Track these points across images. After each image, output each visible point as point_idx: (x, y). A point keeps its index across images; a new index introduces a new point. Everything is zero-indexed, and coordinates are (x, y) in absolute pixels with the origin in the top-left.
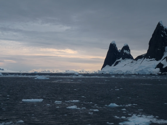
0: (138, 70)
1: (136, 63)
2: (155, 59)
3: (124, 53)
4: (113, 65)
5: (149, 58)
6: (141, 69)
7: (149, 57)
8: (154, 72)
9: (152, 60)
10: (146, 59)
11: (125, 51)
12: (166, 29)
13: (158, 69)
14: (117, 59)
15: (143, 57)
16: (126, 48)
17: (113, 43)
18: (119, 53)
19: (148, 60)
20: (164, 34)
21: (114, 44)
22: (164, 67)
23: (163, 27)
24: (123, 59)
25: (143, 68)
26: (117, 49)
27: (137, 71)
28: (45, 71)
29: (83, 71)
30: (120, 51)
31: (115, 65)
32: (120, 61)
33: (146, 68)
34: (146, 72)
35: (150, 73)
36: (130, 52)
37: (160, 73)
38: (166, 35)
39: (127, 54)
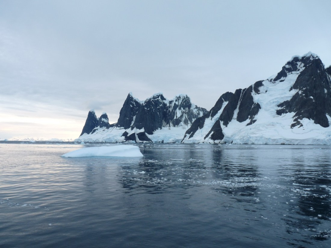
0: (106, 138)
1: (108, 132)
2: (123, 128)
3: (102, 121)
4: (91, 133)
5: (119, 127)
6: (108, 137)
7: (119, 125)
8: (119, 140)
9: (121, 129)
10: (116, 127)
11: (103, 119)
12: (135, 100)
13: (124, 137)
14: (96, 127)
15: (114, 125)
16: (105, 116)
17: (91, 111)
18: (98, 121)
19: (118, 128)
20: (133, 105)
21: (93, 112)
22: (128, 135)
23: (132, 98)
24: (101, 127)
25: (111, 136)
26: (96, 117)
27: (104, 139)
28: (28, 139)
29: (71, 140)
30: (98, 120)
31: (92, 134)
32: (97, 129)
33: (114, 136)
34: (113, 140)
35: (116, 141)
36: (108, 120)
37: (125, 141)
38: (135, 105)
39: (105, 122)
